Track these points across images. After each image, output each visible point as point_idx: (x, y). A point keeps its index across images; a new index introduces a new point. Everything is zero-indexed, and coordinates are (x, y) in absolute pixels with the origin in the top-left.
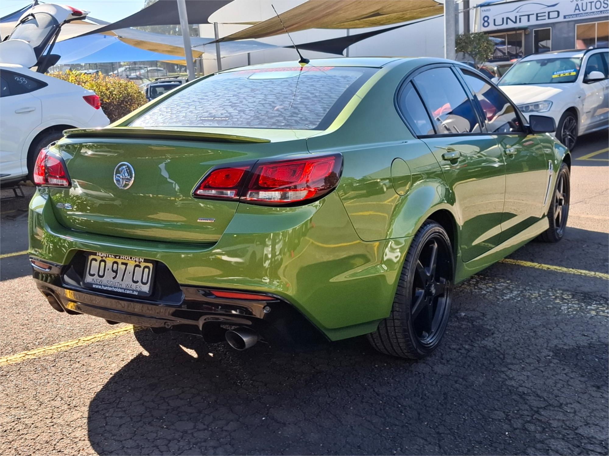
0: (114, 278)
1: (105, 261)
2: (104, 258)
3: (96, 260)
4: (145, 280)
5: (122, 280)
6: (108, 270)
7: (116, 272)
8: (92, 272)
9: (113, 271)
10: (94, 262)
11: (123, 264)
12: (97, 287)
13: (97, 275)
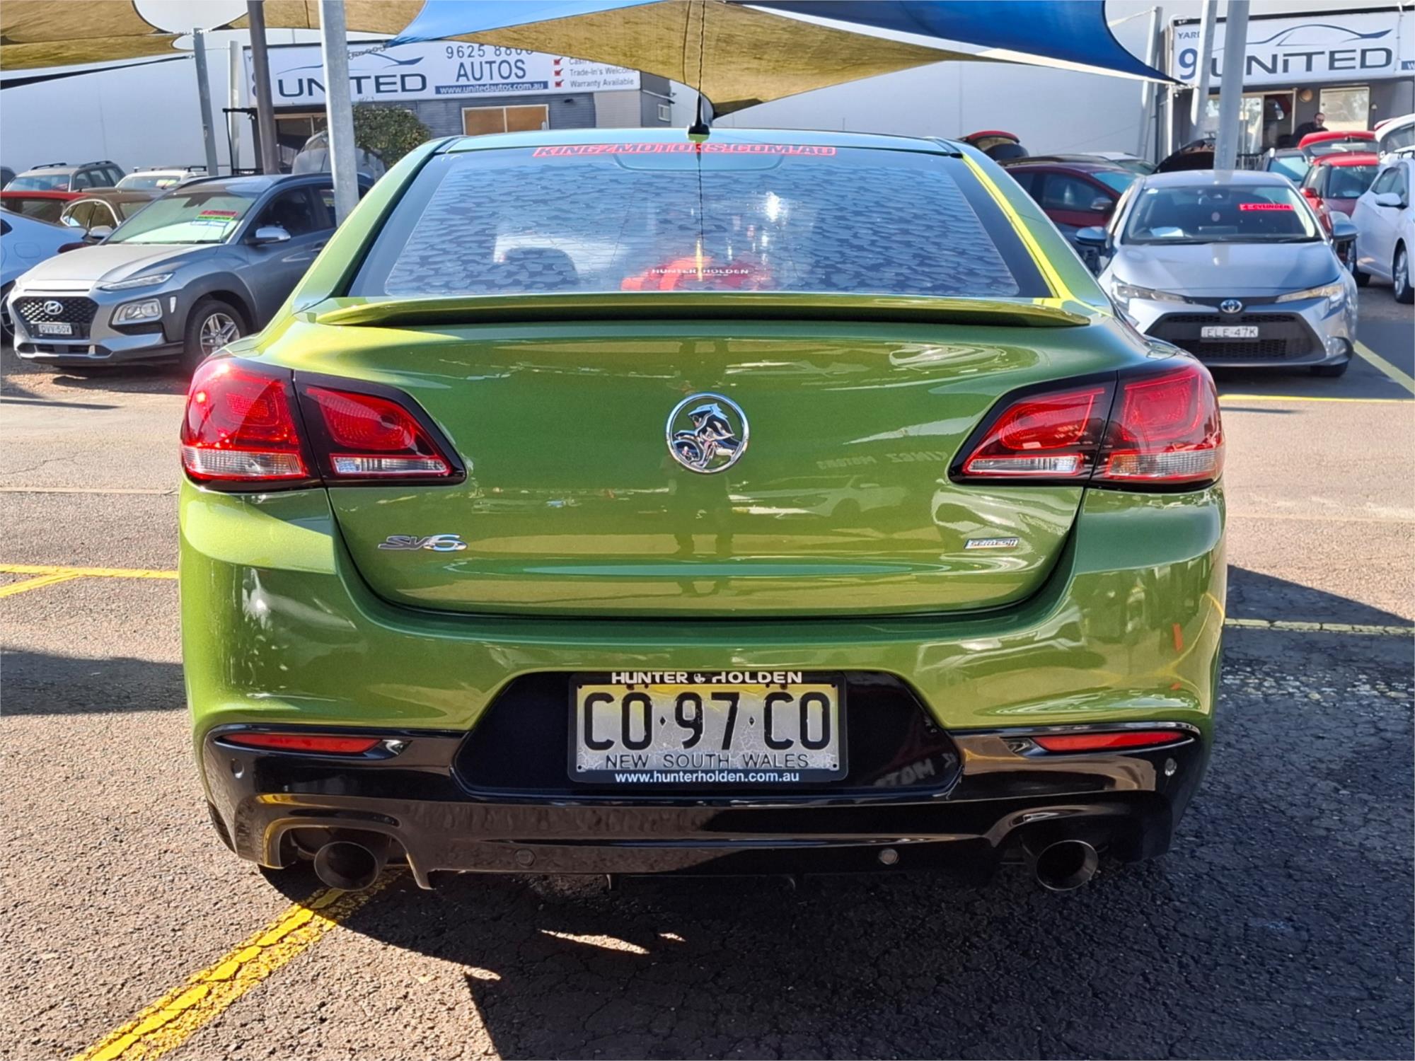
0: (688, 744)
1: (645, 699)
2: (639, 689)
3: (608, 698)
4: (815, 734)
5: (726, 745)
6: (663, 721)
7: (696, 725)
8: (598, 737)
9: (683, 723)
10: (598, 706)
11: (716, 696)
12: (633, 778)
13: (618, 741)
